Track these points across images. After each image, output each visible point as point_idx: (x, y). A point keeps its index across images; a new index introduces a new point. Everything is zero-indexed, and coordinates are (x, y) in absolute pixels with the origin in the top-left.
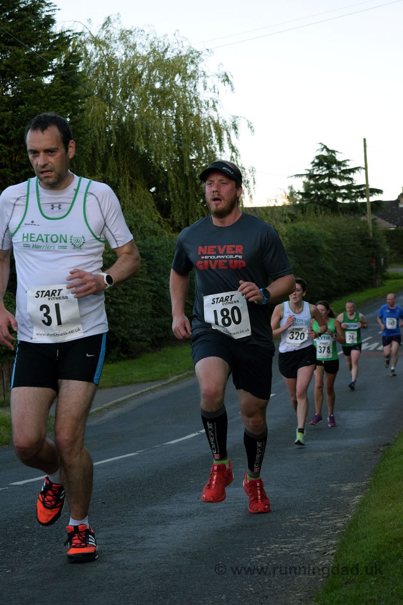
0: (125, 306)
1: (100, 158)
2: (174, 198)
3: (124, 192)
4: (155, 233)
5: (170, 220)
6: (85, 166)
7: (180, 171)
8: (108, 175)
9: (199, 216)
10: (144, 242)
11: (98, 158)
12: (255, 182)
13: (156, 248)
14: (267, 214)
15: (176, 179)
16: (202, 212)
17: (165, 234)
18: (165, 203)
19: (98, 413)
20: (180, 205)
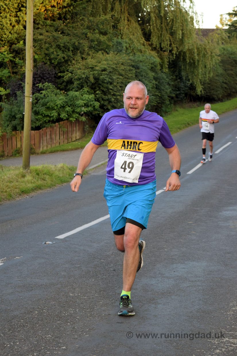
0: (121, 97)
1: (110, 3)
2: (154, 29)
3: (123, 24)
4: (141, 51)
5: (150, 43)
6: (101, 7)
7: (158, 13)
8: (115, 13)
9: (168, 41)
10: (134, 57)
11: (109, 2)
12: (203, 22)
13: (141, 61)
14: (209, 43)
15: (156, 18)
16: (170, 39)
17: (147, 52)
18: (148, 32)
19: (102, 166)
20: (157, 34)
